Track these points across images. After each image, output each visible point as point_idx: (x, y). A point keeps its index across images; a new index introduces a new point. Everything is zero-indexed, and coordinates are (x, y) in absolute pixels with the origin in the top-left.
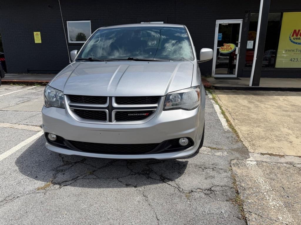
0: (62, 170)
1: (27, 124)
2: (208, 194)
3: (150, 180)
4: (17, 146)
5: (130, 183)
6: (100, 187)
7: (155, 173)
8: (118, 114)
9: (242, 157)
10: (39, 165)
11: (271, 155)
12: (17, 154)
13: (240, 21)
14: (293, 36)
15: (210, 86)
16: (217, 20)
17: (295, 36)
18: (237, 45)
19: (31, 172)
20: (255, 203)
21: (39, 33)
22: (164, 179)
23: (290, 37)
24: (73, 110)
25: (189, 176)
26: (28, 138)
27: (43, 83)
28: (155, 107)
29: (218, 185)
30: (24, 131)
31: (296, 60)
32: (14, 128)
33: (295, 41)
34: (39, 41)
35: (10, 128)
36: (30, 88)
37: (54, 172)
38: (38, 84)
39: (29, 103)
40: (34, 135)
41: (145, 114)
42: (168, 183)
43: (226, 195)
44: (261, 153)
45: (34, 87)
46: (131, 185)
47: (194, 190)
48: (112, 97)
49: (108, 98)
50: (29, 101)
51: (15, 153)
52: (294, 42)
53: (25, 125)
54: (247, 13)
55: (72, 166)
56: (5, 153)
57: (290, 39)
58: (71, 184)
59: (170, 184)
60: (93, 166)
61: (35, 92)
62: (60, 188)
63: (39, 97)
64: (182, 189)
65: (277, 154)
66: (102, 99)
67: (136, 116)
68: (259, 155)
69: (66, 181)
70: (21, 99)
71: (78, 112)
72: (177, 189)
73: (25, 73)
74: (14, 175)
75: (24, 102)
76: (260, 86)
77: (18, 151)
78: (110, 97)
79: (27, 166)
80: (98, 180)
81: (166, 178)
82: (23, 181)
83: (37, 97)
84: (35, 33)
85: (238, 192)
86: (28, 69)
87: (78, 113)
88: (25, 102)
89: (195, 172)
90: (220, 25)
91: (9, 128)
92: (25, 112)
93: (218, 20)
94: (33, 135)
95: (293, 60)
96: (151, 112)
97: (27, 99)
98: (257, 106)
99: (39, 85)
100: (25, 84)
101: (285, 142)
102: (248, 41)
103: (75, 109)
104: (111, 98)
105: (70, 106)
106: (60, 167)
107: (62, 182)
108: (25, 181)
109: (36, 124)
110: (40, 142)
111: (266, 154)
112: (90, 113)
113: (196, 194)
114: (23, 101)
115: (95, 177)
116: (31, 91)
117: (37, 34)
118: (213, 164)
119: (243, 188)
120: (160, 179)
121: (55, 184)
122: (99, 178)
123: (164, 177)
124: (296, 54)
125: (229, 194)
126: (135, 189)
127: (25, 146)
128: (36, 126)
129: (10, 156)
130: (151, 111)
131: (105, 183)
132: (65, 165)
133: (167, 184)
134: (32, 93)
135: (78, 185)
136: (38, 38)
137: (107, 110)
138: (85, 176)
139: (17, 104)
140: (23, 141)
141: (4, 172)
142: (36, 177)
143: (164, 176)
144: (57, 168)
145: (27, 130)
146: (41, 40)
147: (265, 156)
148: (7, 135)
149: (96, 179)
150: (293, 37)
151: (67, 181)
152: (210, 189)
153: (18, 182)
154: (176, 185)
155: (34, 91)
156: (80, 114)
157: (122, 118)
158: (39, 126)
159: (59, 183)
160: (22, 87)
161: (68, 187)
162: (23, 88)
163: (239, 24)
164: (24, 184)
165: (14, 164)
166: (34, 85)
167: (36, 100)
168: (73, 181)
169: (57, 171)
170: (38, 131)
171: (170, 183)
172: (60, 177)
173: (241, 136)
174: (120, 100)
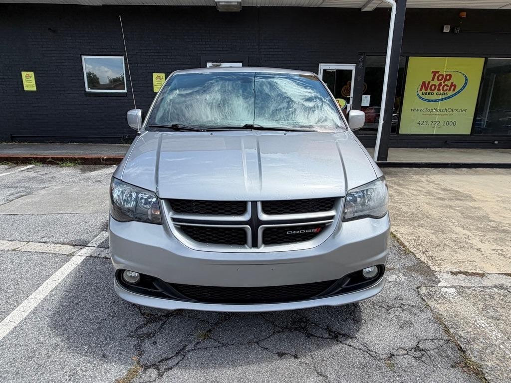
0: (149, 335)
1: (44, 240)
2: (419, 358)
3: (313, 339)
4: (40, 289)
5: (282, 349)
6: (234, 364)
7: (315, 324)
8: (268, 232)
9: (429, 280)
10: (99, 328)
11: (466, 273)
12: (46, 307)
13: (351, 67)
14: (421, 90)
16: (320, 64)
17: (423, 91)
18: (348, 101)
19: (90, 346)
20: (499, 368)
21: (32, 74)
22: (337, 337)
23: (417, 92)
24: (179, 227)
25: (372, 325)
26: (57, 269)
27: (48, 160)
28: (332, 217)
29: (425, 338)
30: (43, 255)
31: (425, 123)
32: (19, 251)
33: (424, 97)
34: (31, 87)
35: (13, 250)
36: (23, 169)
37: (134, 341)
38: (38, 162)
39: (32, 197)
40: (67, 264)
41: (315, 230)
42: (346, 342)
43: (447, 357)
44: (451, 272)
45: (29, 166)
46: (287, 354)
47: (395, 353)
48: (256, 202)
49: (250, 203)
50: (29, 193)
51: (41, 306)
52: (423, 99)
53: (40, 242)
54: (362, 55)
55: (163, 324)
56: (20, 306)
57: (418, 95)
58: (178, 363)
59: (351, 344)
60: (203, 321)
61: (34, 175)
62: (160, 375)
63: (47, 186)
64: (376, 353)
65: (474, 271)
66: (238, 207)
67: (299, 234)
68: (450, 276)
69: (166, 359)
70: (13, 191)
71: (189, 230)
72: (367, 355)
73: (5, 141)
74: (57, 355)
75: (22, 196)
76: (388, 161)
77: (45, 299)
78: (252, 202)
79: (76, 333)
80: (224, 349)
81: (340, 334)
82: (81, 369)
83: (42, 186)
84: (24, 74)
85: (461, 348)
86: (11, 135)
87: (190, 232)
88: (24, 195)
89: (377, 317)
90: (325, 71)
91: (10, 252)
92: (32, 217)
93: (322, 64)
94: (63, 262)
95: (421, 123)
96: (324, 226)
97: (24, 189)
98: (400, 193)
99: (39, 164)
100: (13, 162)
101: (471, 251)
102: (363, 96)
103: (182, 226)
104: (254, 203)
105: (174, 220)
106: (141, 327)
107: (159, 362)
108: (84, 369)
109: (62, 240)
110: (84, 278)
111: (458, 272)
112: (214, 232)
113: (400, 359)
114: (19, 195)
115: (216, 344)
116: (26, 174)
117: (28, 76)
118: (396, 299)
119: (466, 340)
120: (331, 337)
121: (146, 368)
122: (223, 345)
123: (335, 331)
124: (426, 115)
125: (449, 353)
126: (298, 361)
127: (56, 288)
128: (64, 244)
129: (34, 312)
130: (324, 224)
131: (239, 354)
132: (149, 322)
133: (346, 344)
134: (30, 179)
135: (193, 365)
136: (29, 82)
137: (248, 226)
138: (197, 343)
139: (7, 200)
140: (48, 276)
141: (34, 352)
142: (104, 356)
143: (333, 330)
144: (136, 330)
145: (49, 253)
146: (35, 86)
147: (460, 276)
148: (10, 266)
149: (218, 347)
150: (421, 92)
151: (168, 359)
152: (417, 348)
153: (71, 373)
154: (361, 347)
155: (32, 174)
156: (194, 234)
157: (275, 239)
158: (68, 244)
159: (153, 365)
160: (6, 166)
161: (175, 371)
162: (9, 168)
163: (351, 71)
164: (85, 375)
165: (46, 330)
166: (30, 164)
167: (43, 192)
168: (180, 358)
169: (139, 337)
170: (72, 255)
171: (349, 341)
172: (152, 351)
173: (406, 244)
174: (271, 206)
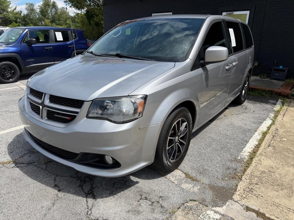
5: (60, 184)
11: (259, 215)
15: (288, 94)
22: (90, 194)
28: (77, 113)
41: (68, 118)
44: (247, 207)
46: (58, 187)
48: (47, 94)
49: (44, 94)
64: (91, 213)
81: (93, 193)
111: (254, 211)
120: (87, 193)
126: (57, 193)
133: (87, 200)
137: (41, 106)
147: (249, 213)
154: (90, 205)
157: (51, 117)
171: (90, 200)
174: (54, 99)
